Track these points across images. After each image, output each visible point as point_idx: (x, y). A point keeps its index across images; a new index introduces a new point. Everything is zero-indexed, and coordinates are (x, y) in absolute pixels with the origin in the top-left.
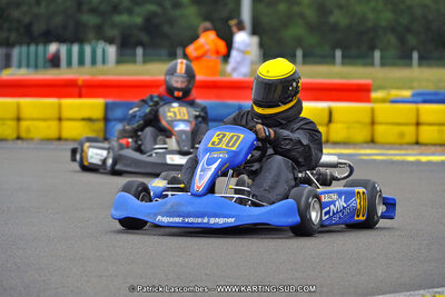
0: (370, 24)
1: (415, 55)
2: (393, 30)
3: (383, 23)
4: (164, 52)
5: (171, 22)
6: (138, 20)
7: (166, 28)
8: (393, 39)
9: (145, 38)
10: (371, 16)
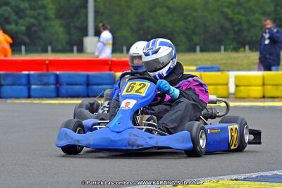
0: (169, 30)
1: (198, 48)
2: (184, 33)
3: (177, 29)
4: (39, 49)
5: (44, 29)
6: (23, 28)
7: (41, 34)
8: (184, 39)
9: (27, 40)
10: (170, 24)
